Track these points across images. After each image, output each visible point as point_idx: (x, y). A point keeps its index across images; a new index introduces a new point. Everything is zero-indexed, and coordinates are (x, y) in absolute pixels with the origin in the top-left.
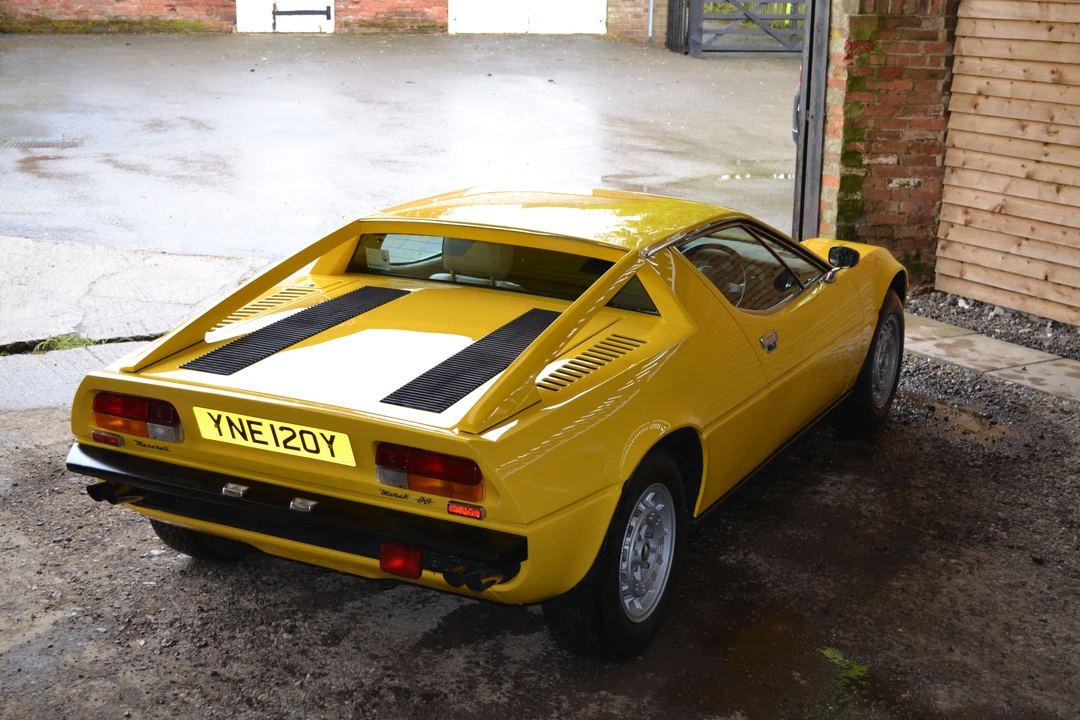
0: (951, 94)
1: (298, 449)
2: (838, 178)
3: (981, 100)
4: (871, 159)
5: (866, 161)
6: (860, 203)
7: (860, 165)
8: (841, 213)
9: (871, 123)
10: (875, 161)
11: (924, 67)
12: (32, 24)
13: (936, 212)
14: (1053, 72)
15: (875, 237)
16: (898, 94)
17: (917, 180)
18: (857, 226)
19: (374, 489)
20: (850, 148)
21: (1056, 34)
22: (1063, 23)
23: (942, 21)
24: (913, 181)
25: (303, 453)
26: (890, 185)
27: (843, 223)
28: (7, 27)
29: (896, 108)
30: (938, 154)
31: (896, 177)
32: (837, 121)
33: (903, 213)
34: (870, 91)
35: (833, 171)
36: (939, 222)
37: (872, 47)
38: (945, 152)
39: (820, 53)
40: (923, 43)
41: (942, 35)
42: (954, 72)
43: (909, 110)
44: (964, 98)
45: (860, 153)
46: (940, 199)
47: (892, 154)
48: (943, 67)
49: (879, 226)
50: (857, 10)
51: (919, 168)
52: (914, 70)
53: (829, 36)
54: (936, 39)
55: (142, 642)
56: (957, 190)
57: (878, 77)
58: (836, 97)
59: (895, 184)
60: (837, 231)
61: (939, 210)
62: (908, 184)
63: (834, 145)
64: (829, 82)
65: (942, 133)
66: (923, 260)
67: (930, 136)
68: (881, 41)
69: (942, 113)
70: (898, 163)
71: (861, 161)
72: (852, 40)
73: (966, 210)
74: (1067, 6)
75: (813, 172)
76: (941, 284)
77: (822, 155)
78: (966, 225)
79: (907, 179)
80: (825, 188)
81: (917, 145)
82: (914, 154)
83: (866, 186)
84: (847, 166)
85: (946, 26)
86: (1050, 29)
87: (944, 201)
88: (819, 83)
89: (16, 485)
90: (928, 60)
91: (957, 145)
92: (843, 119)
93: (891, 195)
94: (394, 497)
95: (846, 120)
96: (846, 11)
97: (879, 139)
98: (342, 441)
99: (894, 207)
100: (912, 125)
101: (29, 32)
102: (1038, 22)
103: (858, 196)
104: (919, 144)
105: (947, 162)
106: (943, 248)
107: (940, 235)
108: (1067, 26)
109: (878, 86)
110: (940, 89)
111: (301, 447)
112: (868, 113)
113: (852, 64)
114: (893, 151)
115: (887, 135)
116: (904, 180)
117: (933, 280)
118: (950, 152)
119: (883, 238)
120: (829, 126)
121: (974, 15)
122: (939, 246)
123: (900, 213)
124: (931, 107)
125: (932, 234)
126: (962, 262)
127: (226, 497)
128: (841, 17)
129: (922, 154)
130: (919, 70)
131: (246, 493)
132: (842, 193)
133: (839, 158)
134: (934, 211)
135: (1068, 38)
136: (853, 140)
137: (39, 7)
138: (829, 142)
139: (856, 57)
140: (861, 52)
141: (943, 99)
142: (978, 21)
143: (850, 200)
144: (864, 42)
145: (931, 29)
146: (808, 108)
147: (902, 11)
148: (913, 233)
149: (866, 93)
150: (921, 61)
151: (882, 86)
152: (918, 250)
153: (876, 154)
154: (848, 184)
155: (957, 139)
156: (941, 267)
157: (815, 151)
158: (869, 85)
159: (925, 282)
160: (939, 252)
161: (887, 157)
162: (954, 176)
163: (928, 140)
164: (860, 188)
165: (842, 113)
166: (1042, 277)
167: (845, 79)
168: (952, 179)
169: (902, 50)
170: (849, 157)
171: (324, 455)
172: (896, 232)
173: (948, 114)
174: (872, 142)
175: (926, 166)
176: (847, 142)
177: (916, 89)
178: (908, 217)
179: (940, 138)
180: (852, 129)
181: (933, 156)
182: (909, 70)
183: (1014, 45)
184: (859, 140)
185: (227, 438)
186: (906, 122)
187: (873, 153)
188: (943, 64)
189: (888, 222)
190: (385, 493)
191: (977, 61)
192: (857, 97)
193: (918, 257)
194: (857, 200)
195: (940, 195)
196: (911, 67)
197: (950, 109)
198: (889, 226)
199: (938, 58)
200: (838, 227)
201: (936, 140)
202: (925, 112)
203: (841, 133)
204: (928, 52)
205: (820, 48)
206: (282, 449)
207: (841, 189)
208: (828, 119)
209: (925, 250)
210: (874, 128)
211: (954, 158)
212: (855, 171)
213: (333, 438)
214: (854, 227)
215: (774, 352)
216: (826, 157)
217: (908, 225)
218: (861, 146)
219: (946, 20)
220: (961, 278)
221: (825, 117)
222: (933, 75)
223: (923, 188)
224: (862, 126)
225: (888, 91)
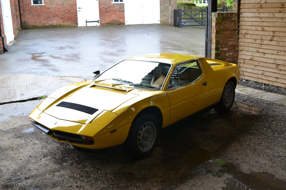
0: (239, 34)
2: (215, 53)
3: (246, 35)
5: (221, 50)
7: (219, 51)
9: (222, 41)
10: (223, 50)
12: (33, 27)
14: (262, 28)
16: (227, 34)
17: (232, 53)
20: (217, 47)
21: (262, 20)
22: (264, 17)
23: (236, 18)
24: (231, 54)
28: (27, 28)
29: (227, 37)
32: (214, 41)
33: (230, 61)
34: (221, 34)
35: (213, 52)
36: (238, 62)
37: (221, 24)
38: (238, 47)
39: (209, 26)
40: (232, 23)
41: (237, 21)
42: (240, 29)
43: (230, 38)
44: (242, 34)
45: (219, 48)
46: (238, 57)
47: (227, 48)
48: (237, 28)
50: (217, 16)
51: (233, 51)
53: (211, 22)
54: (235, 22)
56: (242, 55)
57: (223, 31)
58: (213, 36)
59: (227, 54)
61: (238, 60)
62: (230, 54)
63: (213, 46)
64: (212, 32)
65: (238, 43)
67: (235, 43)
68: (223, 23)
69: (237, 38)
70: (228, 50)
72: (217, 23)
73: (244, 60)
74: (265, 14)
75: (209, 52)
77: (211, 48)
78: (244, 63)
79: (230, 53)
80: (212, 56)
81: (232, 46)
82: (231, 48)
83: (221, 55)
84: (216, 51)
85: (237, 19)
86: (261, 19)
87: (238, 58)
88: (209, 32)
90: (234, 26)
92: (215, 40)
93: (227, 57)
95: (216, 41)
96: (215, 16)
99: (227, 60)
100: (231, 41)
101: (32, 29)
102: (258, 17)
105: (239, 49)
107: (238, 65)
108: (265, 18)
109: (223, 33)
110: (237, 33)
112: (221, 39)
113: (217, 28)
115: (225, 43)
116: (229, 54)
118: (239, 47)
120: (212, 42)
121: (243, 16)
123: (229, 61)
124: (235, 37)
126: (243, 71)
128: (214, 18)
129: (233, 48)
130: (232, 29)
132: (216, 57)
133: (215, 49)
134: (236, 60)
135: (265, 20)
137: (34, 23)
139: (218, 26)
140: (219, 25)
141: (237, 35)
142: (245, 18)
144: (219, 23)
145: (234, 20)
146: (207, 38)
147: (227, 16)
150: (232, 27)
153: (223, 48)
154: (217, 55)
155: (241, 44)
157: (209, 47)
161: (225, 48)
162: (241, 52)
164: (220, 56)
166: (261, 74)
167: (215, 31)
168: (240, 53)
169: (228, 25)
170: (217, 49)
173: (239, 38)
174: (222, 45)
176: (216, 45)
177: (231, 33)
179: (237, 44)
180: (217, 43)
181: (236, 48)
182: (230, 29)
183: (253, 22)
184: (219, 45)
186: (229, 40)
191: (245, 26)
192: (218, 35)
194: (219, 58)
195: (238, 56)
196: (230, 28)
199: (236, 26)
202: (233, 38)
203: (215, 44)
204: (233, 25)
205: (209, 25)
207: (215, 56)
208: (212, 40)
211: (240, 48)
212: (218, 52)
216: (212, 49)
218: (219, 46)
219: (237, 17)
220: (243, 75)
221: (211, 40)
222: (235, 30)
223: (234, 55)
224: (219, 42)
225: (225, 34)
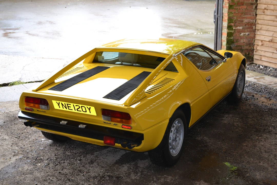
0: (257, 9)
1: (81, 111)
2: (226, 33)
3: (266, 11)
4: (235, 28)
5: (234, 28)
6: (233, 40)
7: (232, 29)
8: (227, 43)
9: (235, 18)
10: (236, 28)
11: (250, 2)
13: (254, 42)
15: (237, 49)
16: (243, 10)
17: (248, 33)
18: (232, 46)
19: (102, 121)
20: (230, 25)
24: (247, 34)
25: (82, 112)
26: (241, 35)
27: (228, 46)
29: (242, 13)
30: (254, 26)
31: (242, 32)
32: (226, 17)
33: (245, 42)
34: (235, 9)
35: (225, 31)
36: (254, 44)
38: (256, 25)
42: (258, 3)
43: (245, 14)
44: (261, 10)
45: (232, 26)
46: (255, 38)
47: (241, 26)
49: (238, 46)
51: (249, 30)
52: (247, 3)
55: (40, 164)
56: (259, 36)
57: (237, 5)
58: (226, 11)
59: (242, 34)
60: (226, 48)
61: (254, 41)
62: (246, 34)
63: (225, 24)
64: (223, 7)
65: (255, 20)
66: (250, 55)
67: (252, 21)
69: (255, 15)
70: (243, 29)
71: (233, 28)
73: (262, 41)
75: (219, 32)
76: (255, 62)
77: (222, 27)
78: (262, 45)
79: (246, 33)
80: (223, 36)
81: (248, 24)
82: (247, 26)
83: (234, 35)
84: (229, 30)
87: (256, 39)
88: (220, 6)
89: (5, 122)
91: (259, 23)
92: (227, 17)
93: (241, 38)
94: (107, 124)
97: (237, 22)
98: (93, 109)
99: (242, 41)
100: (246, 18)
103: (232, 38)
104: (249, 23)
105: (256, 28)
106: (256, 52)
107: (255, 48)
109: (237, 7)
110: (254, 8)
111: (82, 110)
112: (234, 15)
113: (230, 2)
114: (242, 25)
115: (240, 21)
116: (244, 33)
117: (253, 61)
118: (257, 25)
119: (239, 49)
120: (224, 19)
122: (255, 51)
123: (244, 42)
124: (252, 13)
125: (252, 48)
126: (261, 55)
127: (61, 124)
129: (250, 26)
130: (248, 3)
131: (67, 123)
132: (228, 37)
133: (226, 28)
134: (253, 42)
136: (230, 23)
138: (224, 23)
141: (255, 11)
143: (229, 39)
146: (218, 14)
148: (247, 48)
149: (234, 10)
150: (249, 0)
151: (238, 7)
152: (249, 52)
153: (237, 26)
154: (229, 35)
155: (259, 21)
156: (255, 57)
157: (220, 26)
158: (234, 7)
159: (251, 61)
160: (255, 53)
161: (240, 27)
162: (258, 31)
163: (251, 22)
164: (232, 36)
165: (227, 15)
167: (228, 6)
168: (258, 33)
170: (229, 27)
171: (88, 113)
172: (243, 48)
173: (256, 15)
174: (235, 23)
175: (250, 29)
176: (229, 23)
177: (247, 8)
178: (246, 43)
179: (254, 21)
180: (230, 20)
181: (252, 26)
182: (246, 3)
184: (232, 23)
185: (61, 108)
186: (245, 17)
187: (236, 26)
188: (255, 1)
189: (240, 45)
190: (105, 123)
192: (231, 10)
193: (249, 54)
194: (232, 39)
195: (255, 37)
196: (246, 2)
197: (257, 13)
198: (241, 46)
200: (227, 47)
201: (253, 22)
202: (250, 14)
203: (227, 21)
206: (76, 111)
207: (227, 36)
208: (223, 17)
209: (251, 52)
210: (236, 19)
211: (258, 27)
212: (231, 31)
213: (90, 108)
214: (231, 47)
215: (210, 81)
216: (223, 27)
217: (246, 46)
218: (232, 24)
220: (261, 60)
221: (222, 16)
222: (252, 4)
223: (250, 35)
224: (233, 19)
225: (240, 9)
